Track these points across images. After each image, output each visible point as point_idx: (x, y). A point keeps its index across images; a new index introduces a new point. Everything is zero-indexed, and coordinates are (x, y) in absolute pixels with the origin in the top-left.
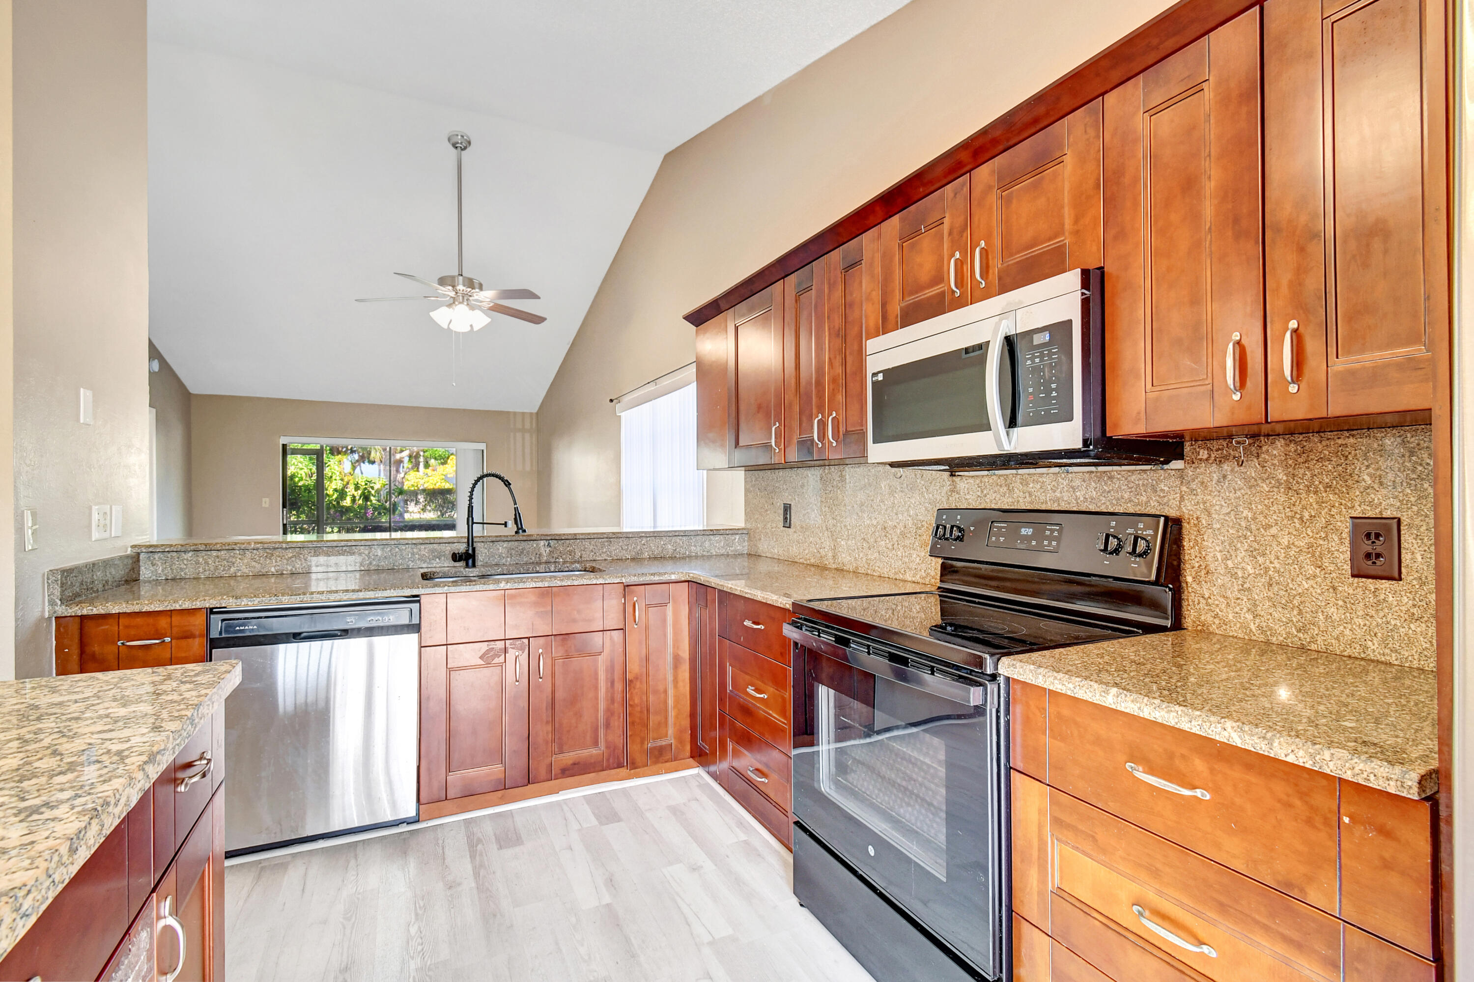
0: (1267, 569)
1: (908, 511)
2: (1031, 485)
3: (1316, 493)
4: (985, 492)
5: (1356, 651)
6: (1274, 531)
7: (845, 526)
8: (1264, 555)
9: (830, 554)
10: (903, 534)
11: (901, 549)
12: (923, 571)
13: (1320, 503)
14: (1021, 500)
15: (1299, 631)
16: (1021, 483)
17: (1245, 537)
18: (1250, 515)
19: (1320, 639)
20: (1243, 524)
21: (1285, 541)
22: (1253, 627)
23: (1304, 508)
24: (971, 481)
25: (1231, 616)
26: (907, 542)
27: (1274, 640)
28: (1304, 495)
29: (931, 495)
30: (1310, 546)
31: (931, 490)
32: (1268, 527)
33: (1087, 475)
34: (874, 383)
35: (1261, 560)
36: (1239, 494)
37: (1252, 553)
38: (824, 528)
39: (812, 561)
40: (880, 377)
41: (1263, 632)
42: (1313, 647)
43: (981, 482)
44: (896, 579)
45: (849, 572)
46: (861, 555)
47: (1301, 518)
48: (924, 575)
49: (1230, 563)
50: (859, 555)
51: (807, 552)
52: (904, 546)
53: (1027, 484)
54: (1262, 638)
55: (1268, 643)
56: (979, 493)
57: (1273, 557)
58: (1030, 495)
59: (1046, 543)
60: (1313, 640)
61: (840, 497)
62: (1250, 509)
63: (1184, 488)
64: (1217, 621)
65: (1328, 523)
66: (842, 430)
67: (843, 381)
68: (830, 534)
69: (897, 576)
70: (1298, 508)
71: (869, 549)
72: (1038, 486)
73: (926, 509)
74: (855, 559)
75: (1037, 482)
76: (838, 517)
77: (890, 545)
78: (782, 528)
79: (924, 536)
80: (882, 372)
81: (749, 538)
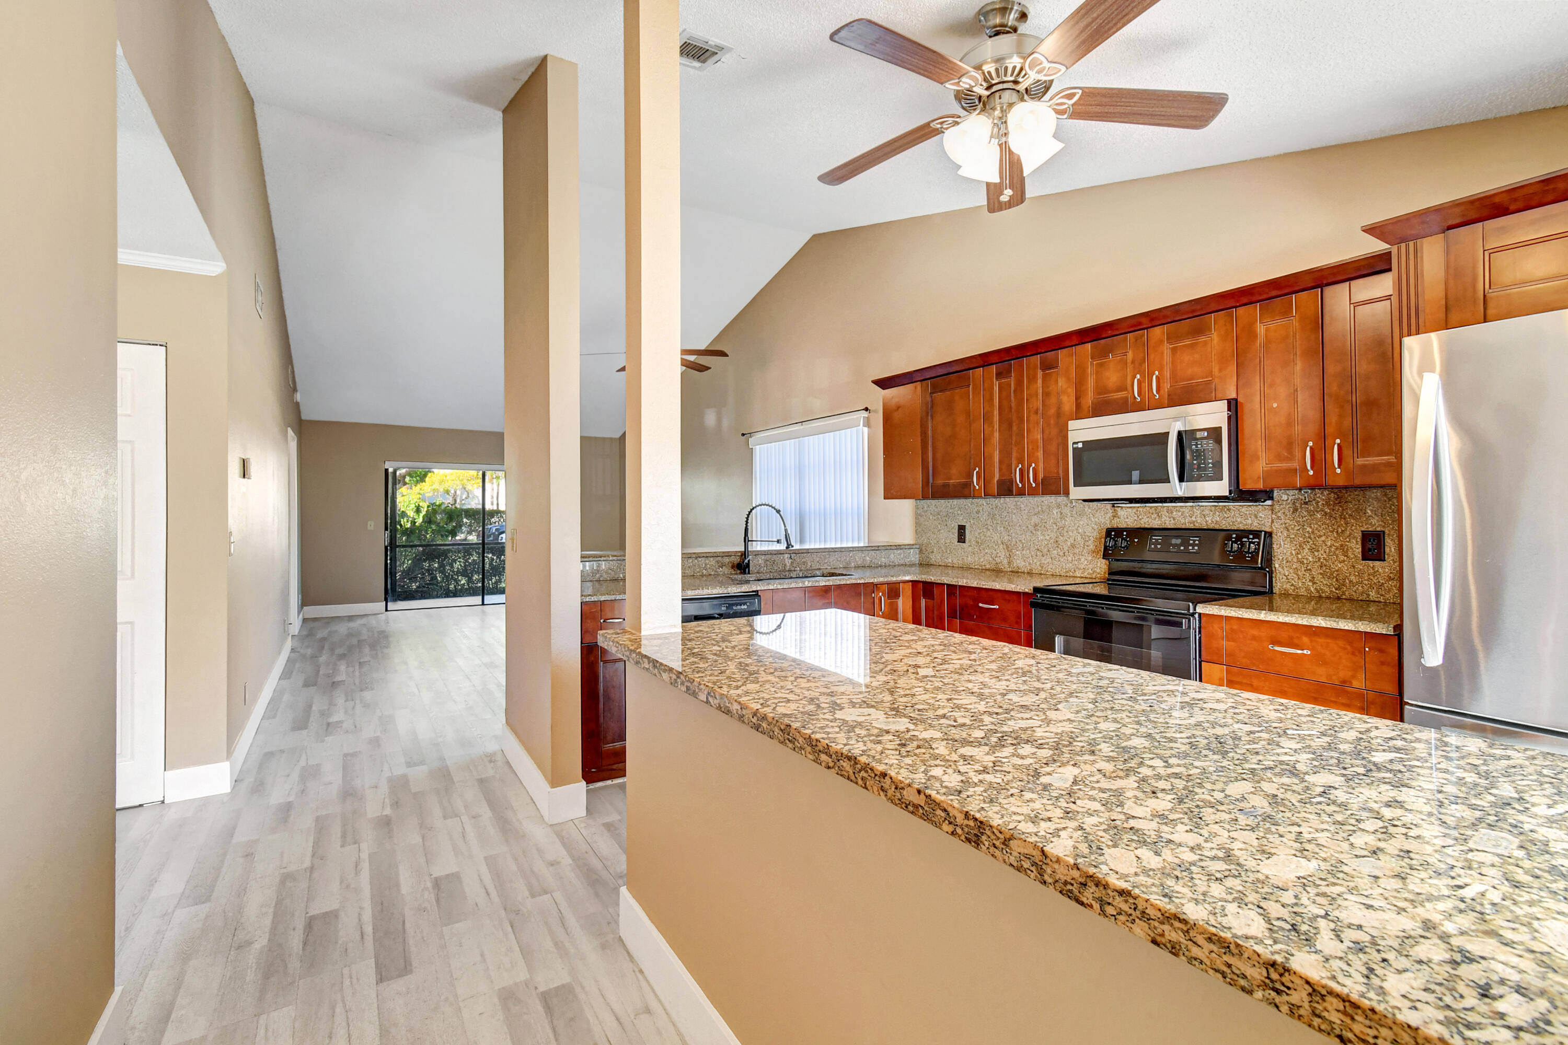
0: (1319, 559)
1: (1077, 529)
2: (1174, 513)
3: (1344, 519)
4: (1140, 517)
5: (1364, 597)
6: (1323, 538)
7: (1020, 541)
8: (1318, 551)
9: (1005, 561)
10: (1073, 546)
11: (1071, 555)
12: (1090, 570)
13: (1346, 524)
14: (1167, 522)
15: (1336, 589)
16: (1167, 512)
17: (1308, 542)
18: (1310, 530)
19: (1347, 593)
20: (1307, 535)
21: (1329, 543)
22: (1312, 589)
23: (1339, 526)
24: (1130, 510)
25: (1300, 585)
26: (1077, 551)
27: (1324, 595)
28: (1339, 520)
29: (1096, 519)
30: (1342, 545)
31: (1097, 515)
32: (1320, 536)
33: (1213, 508)
34: (1074, 449)
35: (1316, 554)
36: (1304, 519)
37: (1312, 550)
38: (1000, 542)
39: (988, 566)
40: (1080, 445)
41: (1318, 592)
42: (1344, 597)
43: (1137, 511)
44: (1067, 576)
45: (1024, 573)
46: (1035, 561)
47: (1337, 532)
48: (1091, 572)
49: (1300, 556)
50: (1033, 561)
51: (982, 560)
52: (1074, 554)
53: (1172, 513)
54: (1317, 595)
55: (1320, 597)
56: (1136, 518)
57: (1322, 552)
58: (1174, 519)
59: (1190, 548)
60: (1344, 593)
61: (1015, 520)
62: (1311, 527)
63: (1274, 516)
64: (1292, 588)
65: (1350, 534)
66: (1041, 476)
67: (1041, 444)
68: (1005, 547)
69: (1068, 574)
70: (1335, 527)
71: (1043, 556)
72: (1180, 514)
73: (1093, 528)
74: (1030, 564)
75: (1179, 511)
76: (1014, 535)
77: (1061, 554)
78: (956, 543)
79: (1091, 547)
80: (1083, 442)
81: (921, 551)
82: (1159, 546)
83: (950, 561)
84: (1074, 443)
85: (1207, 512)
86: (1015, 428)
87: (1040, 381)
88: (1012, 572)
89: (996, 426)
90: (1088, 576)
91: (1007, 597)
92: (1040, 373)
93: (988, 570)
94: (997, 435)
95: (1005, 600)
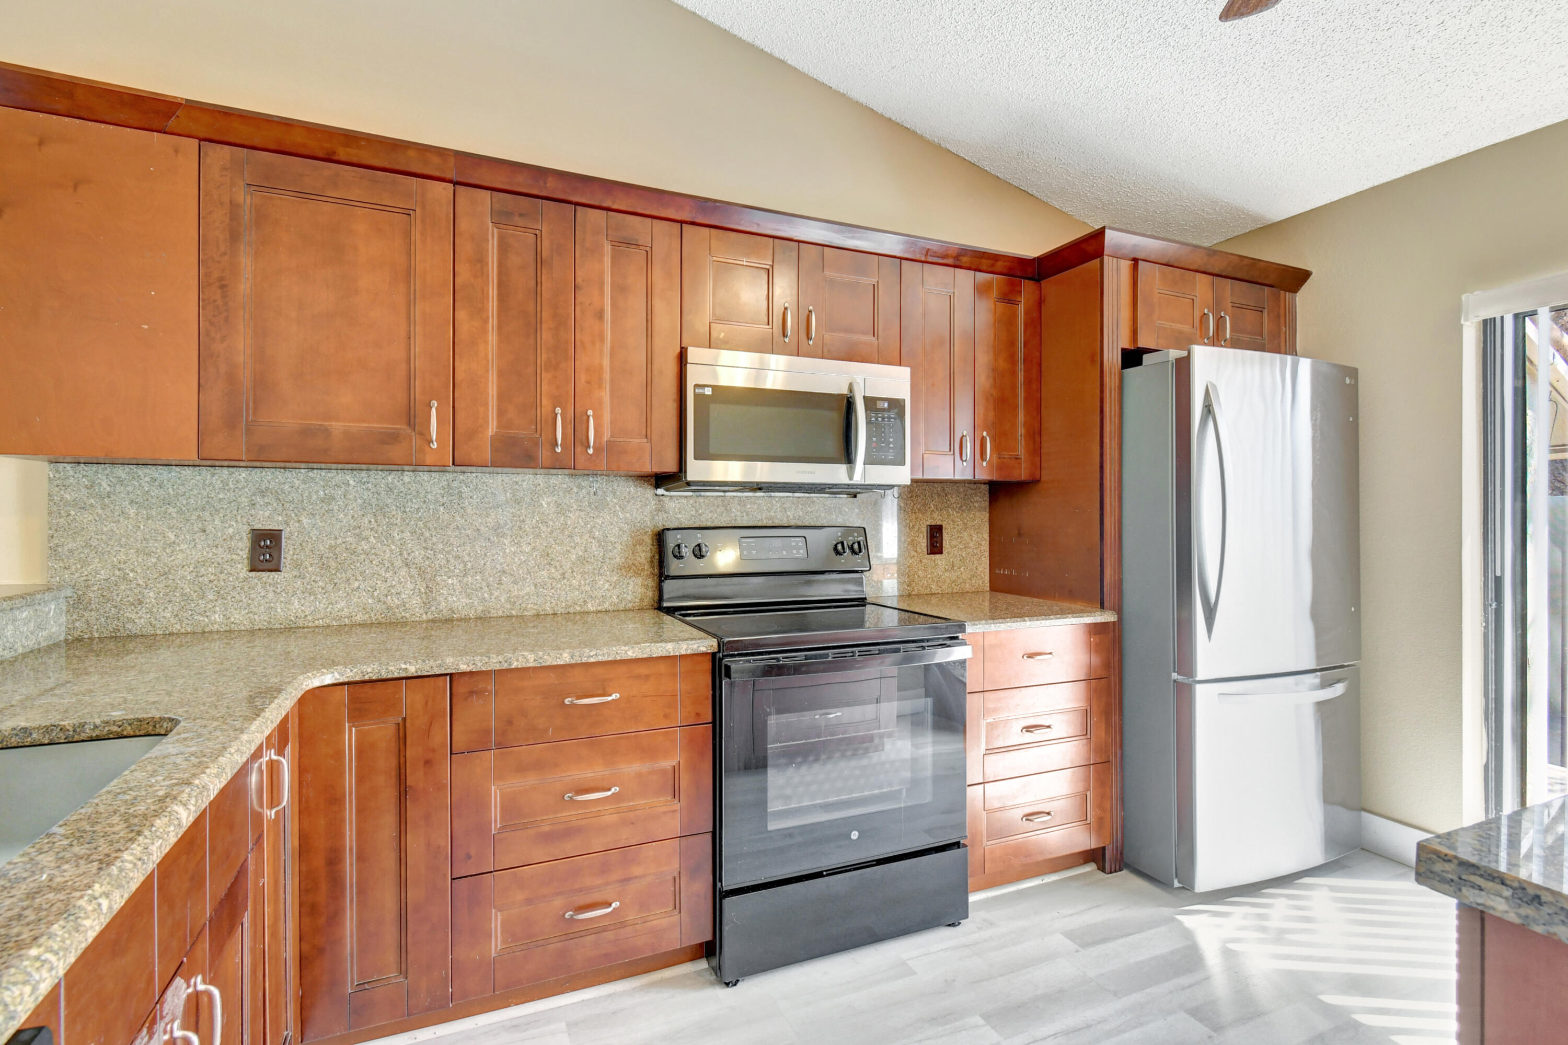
1: (590, 532)
2: (749, 506)
3: (915, 513)
4: (700, 511)
5: (927, 591)
7: (457, 557)
9: (416, 601)
10: (582, 560)
11: (579, 577)
12: (615, 597)
13: (916, 518)
14: (739, 519)
15: (908, 586)
16: (739, 504)
19: (916, 588)
23: (911, 521)
24: (684, 501)
26: (589, 568)
28: (910, 514)
29: (628, 515)
30: (912, 541)
31: (628, 508)
33: (795, 500)
38: (399, 563)
39: (359, 618)
40: (708, 391)
42: (914, 593)
43: (696, 502)
44: (569, 613)
45: (466, 620)
46: (496, 594)
47: (910, 527)
48: (617, 601)
50: (491, 594)
51: (339, 605)
52: (584, 573)
56: (693, 513)
58: (748, 514)
59: (795, 552)
60: (913, 590)
65: (919, 529)
66: (606, 436)
67: (607, 376)
68: (414, 572)
69: (571, 610)
70: (908, 522)
71: (515, 582)
72: (755, 506)
73: (620, 530)
74: (483, 600)
75: (755, 503)
76: (441, 546)
77: (557, 575)
78: (242, 569)
79: (618, 560)
80: (714, 387)
81: (78, 604)
82: (754, 552)
83: (217, 617)
84: (696, 386)
85: (788, 505)
86: (546, 336)
87: (607, 261)
88: (434, 621)
89: (493, 322)
90: (611, 608)
91: (643, 670)
92: (608, 248)
93: (363, 625)
94: (492, 338)
95: (638, 677)
